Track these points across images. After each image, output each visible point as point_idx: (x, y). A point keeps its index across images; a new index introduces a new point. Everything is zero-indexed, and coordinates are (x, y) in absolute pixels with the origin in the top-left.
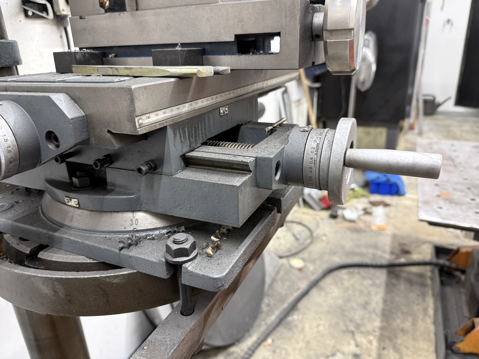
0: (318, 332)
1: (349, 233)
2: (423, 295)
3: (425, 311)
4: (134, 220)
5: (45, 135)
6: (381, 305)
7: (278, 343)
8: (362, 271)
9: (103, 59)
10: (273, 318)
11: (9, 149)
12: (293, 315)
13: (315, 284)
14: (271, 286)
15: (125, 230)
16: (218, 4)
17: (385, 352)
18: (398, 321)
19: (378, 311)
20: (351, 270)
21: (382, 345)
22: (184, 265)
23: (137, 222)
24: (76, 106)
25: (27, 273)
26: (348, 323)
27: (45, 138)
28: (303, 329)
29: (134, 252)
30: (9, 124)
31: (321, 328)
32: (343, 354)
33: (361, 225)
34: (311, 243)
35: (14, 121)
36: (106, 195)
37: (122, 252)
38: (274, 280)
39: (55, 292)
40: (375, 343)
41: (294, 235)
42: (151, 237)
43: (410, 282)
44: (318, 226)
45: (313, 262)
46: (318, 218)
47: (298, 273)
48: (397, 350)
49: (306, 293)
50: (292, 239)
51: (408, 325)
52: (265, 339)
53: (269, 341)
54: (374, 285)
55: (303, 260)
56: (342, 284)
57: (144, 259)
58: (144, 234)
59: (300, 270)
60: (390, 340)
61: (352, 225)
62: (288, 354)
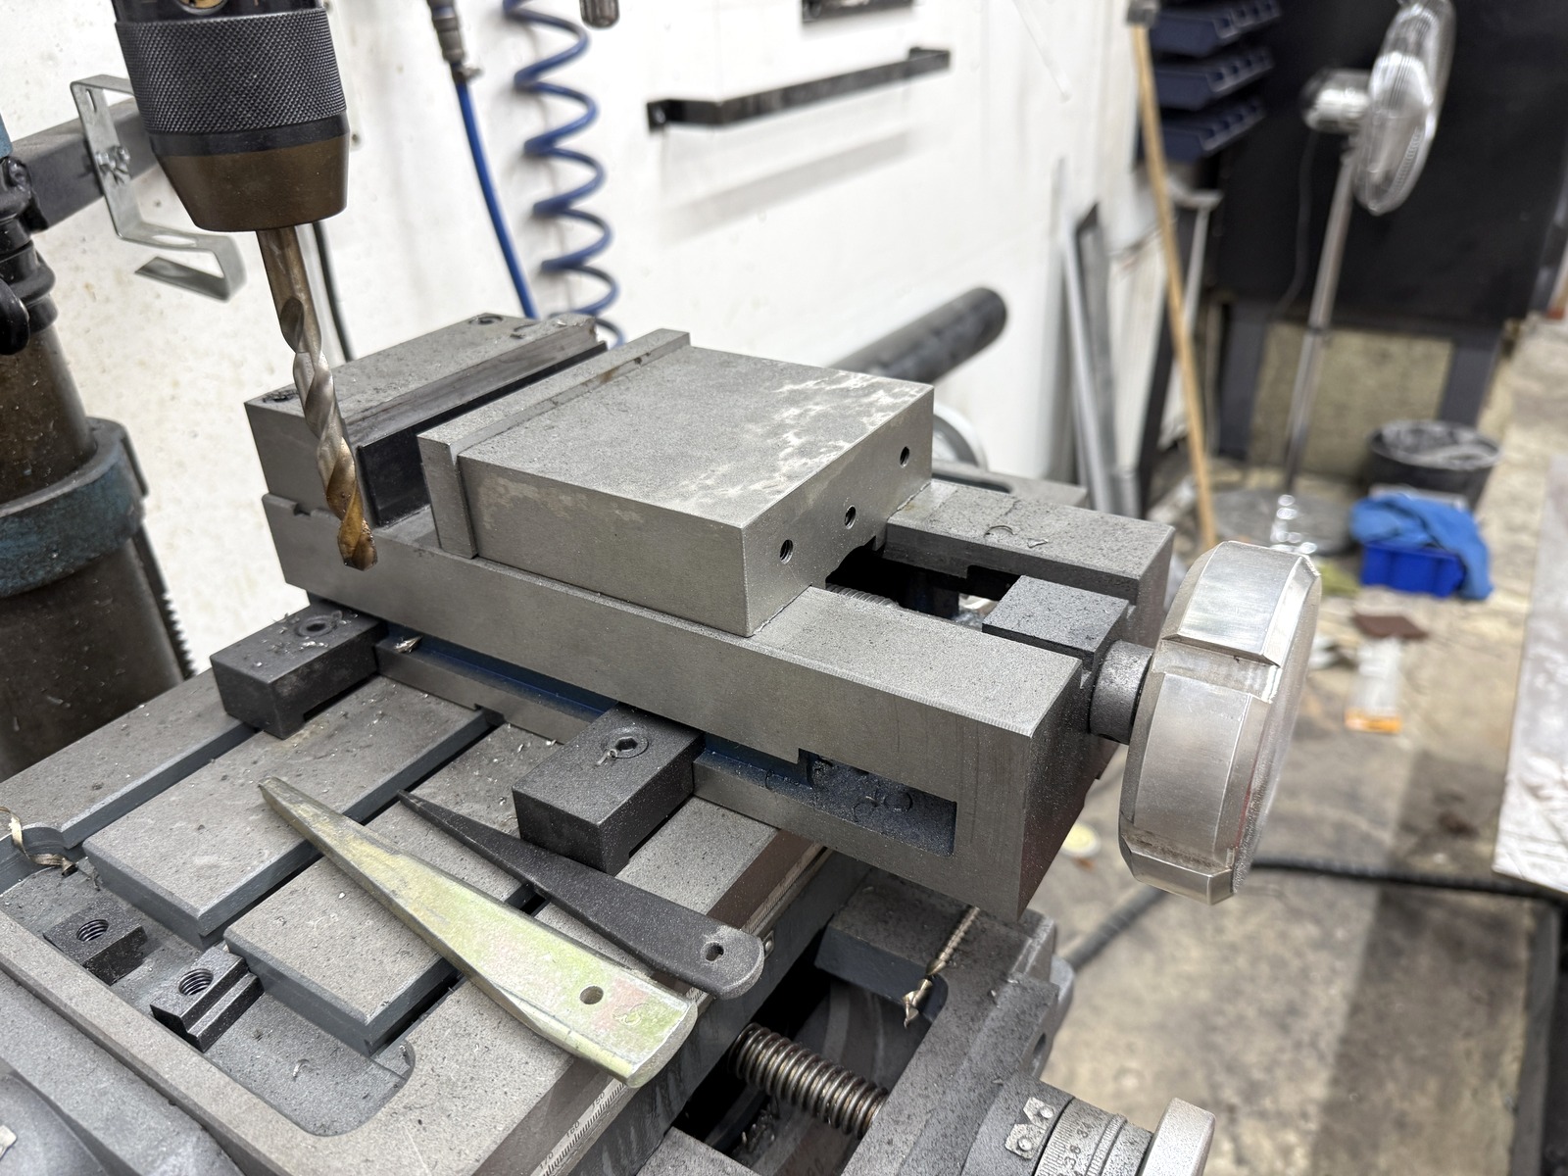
6: (1339, 1022)
8: (1291, 884)
9: (378, 645)
13: (1125, 923)
16: (743, 643)
19: (1328, 1041)
20: (1256, 878)
21: (1324, 1164)
26: (1221, 1077)
31: (1130, 1083)
33: (1315, 709)
40: (1301, 1159)
47: (1074, 874)
51: (1422, 1105)
54: (1324, 943)
59: (1085, 863)
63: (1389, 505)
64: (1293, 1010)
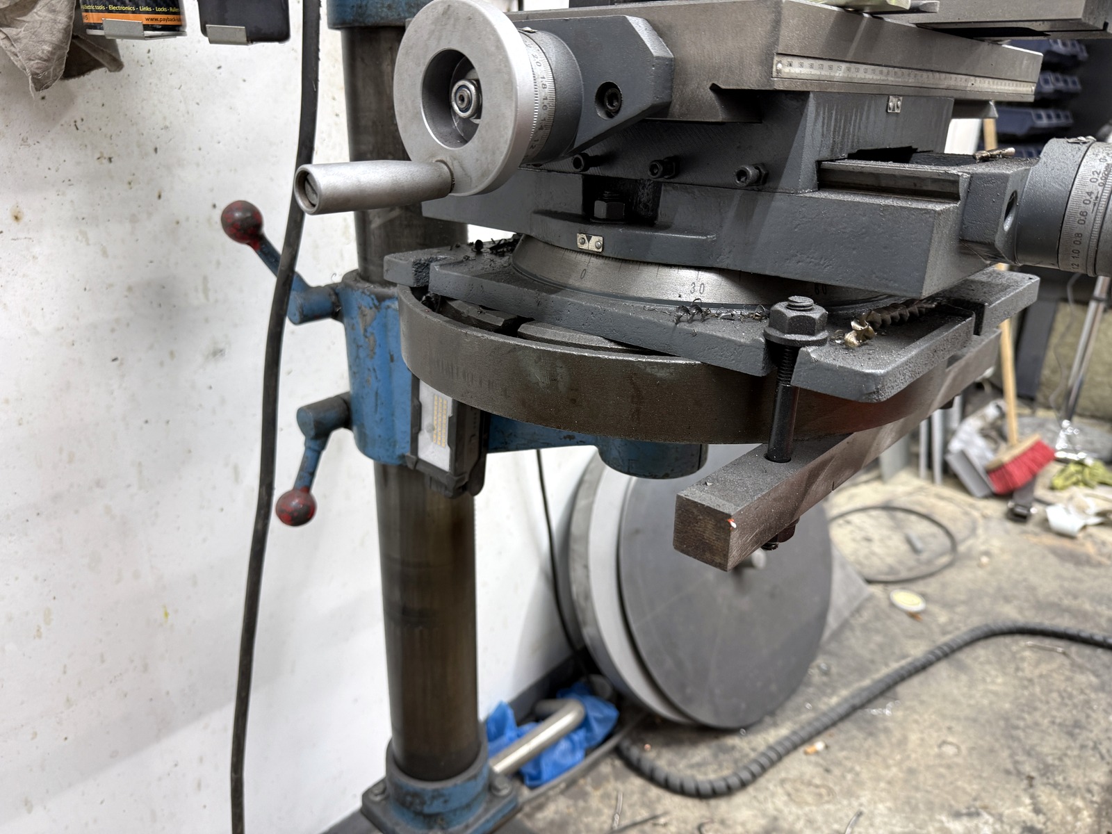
0: (940, 756)
1: (1052, 559)
4: (698, 285)
5: (596, 91)
7: (840, 755)
10: (834, 701)
11: (545, 102)
12: (884, 707)
13: (947, 653)
14: (836, 635)
15: (679, 299)
20: (1047, 642)
22: (803, 349)
23: (702, 289)
24: (661, 42)
25: (512, 342)
27: (594, 97)
28: (903, 741)
29: (704, 329)
31: (949, 750)
32: (999, 818)
33: (1090, 549)
34: (950, 565)
35: (556, 60)
37: (680, 326)
38: (845, 625)
39: (554, 380)
41: (909, 541)
42: (729, 314)
44: (973, 531)
45: (948, 605)
46: (976, 514)
47: (907, 621)
49: (921, 668)
50: (904, 547)
52: (809, 739)
53: (819, 745)
54: (1102, 688)
55: (924, 596)
56: (1019, 669)
57: (723, 338)
58: (713, 311)
59: (913, 616)
61: (1066, 543)
62: (859, 783)
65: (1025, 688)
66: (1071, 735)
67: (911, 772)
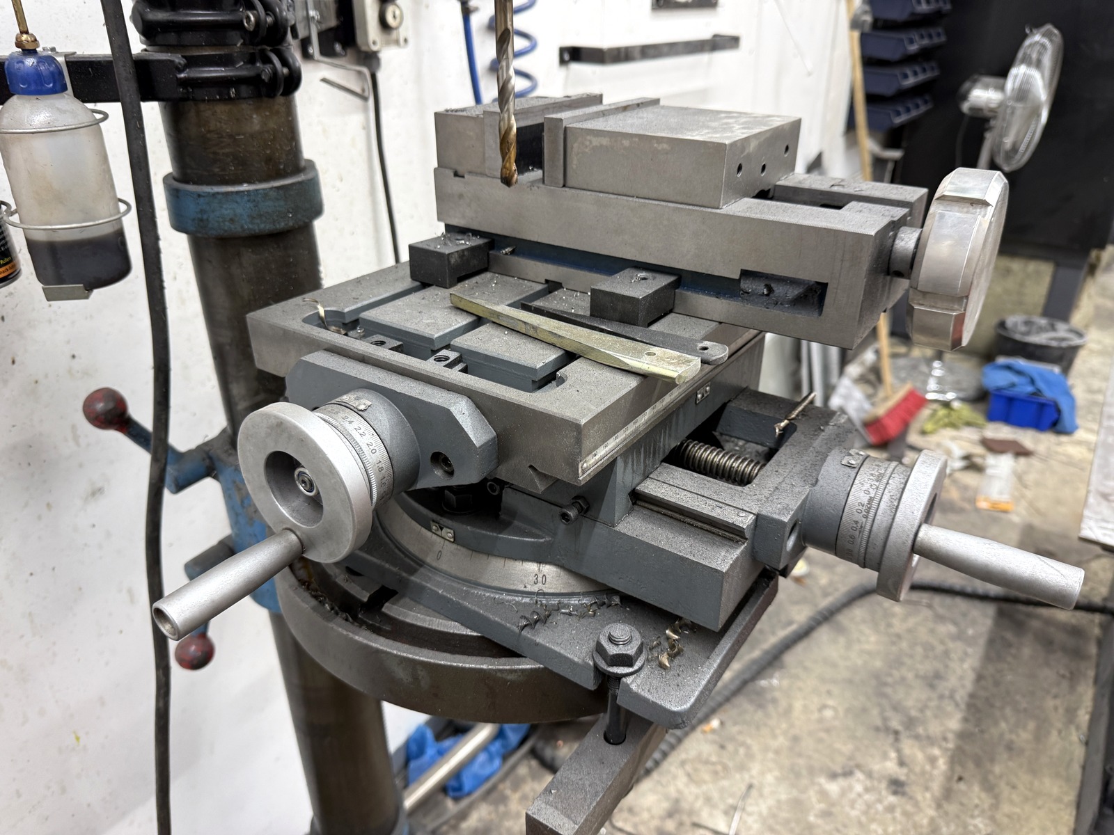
0: (821, 720)
2: (1073, 678)
3: (1071, 713)
4: (540, 575)
6: (969, 685)
7: (734, 730)
8: (938, 599)
9: (491, 252)
10: (727, 676)
11: (384, 481)
12: (771, 677)
13: (826, 617)
15: (525, 589)
16: (718, 211)
17: (962, 786)
18: (1003, 725)
19: (961, 695)
20: (915, 597)
21: (958, 769)
22: (624, 680)
23: (544, 580)
24: (484, 421)
26: (889, 713)
27: (430, 461)
28: (788, 711)
29: (543, 637)
30: (385, 442)
31: (828, 713)
33: (954, 494)
35: (391, 436)
36: (500, 533)
37: (524, 633)
40: (942, 764)
42: (568, 611)
43: (1047, 643)
45: (828, 566)
47: (791, 586)
48: (988, 787)
49: (804, 634)
51: (1024, 737)
52: (706, 718)
53: (715, 723)
54: (960, 636)
56: (889, 625)
57: (560, 654)
58: (554, 601)
59: (797, 580)
60: (978, 763)
62: (750, 756)
63: (1009, 368)
64: (938, 676)
65: (893, 643)
66: (932, 686)
67: (796, 739)
